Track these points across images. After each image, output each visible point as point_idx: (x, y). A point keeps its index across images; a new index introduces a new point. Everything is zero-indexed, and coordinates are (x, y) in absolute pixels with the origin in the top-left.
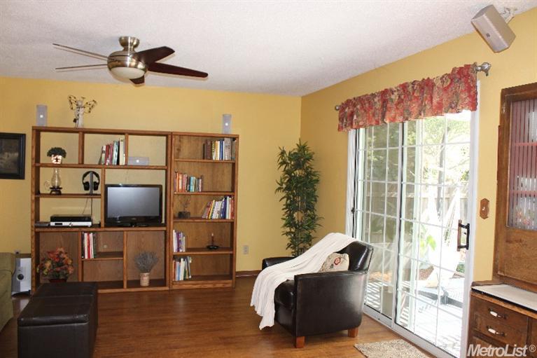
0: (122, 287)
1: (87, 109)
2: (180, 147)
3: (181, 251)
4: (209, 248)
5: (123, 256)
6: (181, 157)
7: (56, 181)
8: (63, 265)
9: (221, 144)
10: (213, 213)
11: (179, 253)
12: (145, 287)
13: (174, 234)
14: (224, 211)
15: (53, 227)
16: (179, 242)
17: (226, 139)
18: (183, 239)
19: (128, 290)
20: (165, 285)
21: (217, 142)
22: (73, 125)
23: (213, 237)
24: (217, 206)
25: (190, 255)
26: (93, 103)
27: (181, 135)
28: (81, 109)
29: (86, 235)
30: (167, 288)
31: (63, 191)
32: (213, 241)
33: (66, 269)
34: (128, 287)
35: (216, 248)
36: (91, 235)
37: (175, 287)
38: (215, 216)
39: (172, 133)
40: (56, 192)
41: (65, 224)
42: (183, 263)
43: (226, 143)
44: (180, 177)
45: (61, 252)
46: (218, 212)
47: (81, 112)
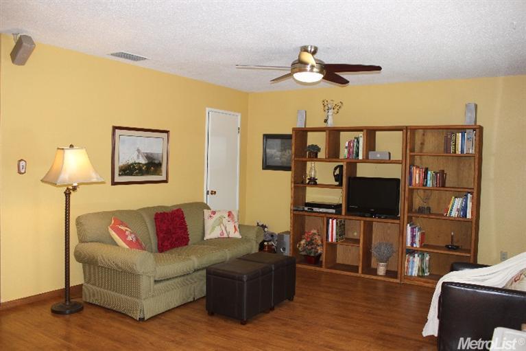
0: (357, 272)
1: (336, 110)
2: (424, 140)
3: (415, 246)
4: (447, 247)
5: (359, 244)
6: (425, 151)
7: (313, 173)
8: (313, 244)
9: (463, 136)
10: (451, 210)
11: (412, 248)
12: (381, 276)
13: (409, 228)
14: (464, 209)
15: (306, 211)
16: (413, 237)
17: (468, 131)
18: (418, 235)
19: (363, 276)
20: (396, 278)
21: (457, 134)
22: (324, 125)
23: (452, 236)
24: (458, 203)
25: (428, 252)
26: (340, 104)
27: (425, 129)
28: (330, 111)
29: (331, 220)
30: (398, 281)
31: (318, 182)
32: (452, 240)
33: (316, 248)
34: (363, 273)
35: (456, 248)
36: (335, 221)
37: (406, 282)
38: (454, 214)
39: (407, 127)
40: (313, 182)
41: (315, 209)
42: (417, 259)
43: (468, 134)
44: (418, 172)
45: (315, 234)
46: (458, 210)
47: (330, 113)
